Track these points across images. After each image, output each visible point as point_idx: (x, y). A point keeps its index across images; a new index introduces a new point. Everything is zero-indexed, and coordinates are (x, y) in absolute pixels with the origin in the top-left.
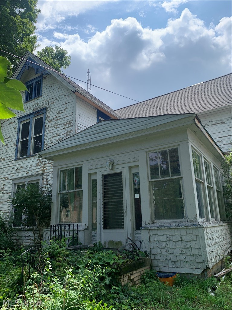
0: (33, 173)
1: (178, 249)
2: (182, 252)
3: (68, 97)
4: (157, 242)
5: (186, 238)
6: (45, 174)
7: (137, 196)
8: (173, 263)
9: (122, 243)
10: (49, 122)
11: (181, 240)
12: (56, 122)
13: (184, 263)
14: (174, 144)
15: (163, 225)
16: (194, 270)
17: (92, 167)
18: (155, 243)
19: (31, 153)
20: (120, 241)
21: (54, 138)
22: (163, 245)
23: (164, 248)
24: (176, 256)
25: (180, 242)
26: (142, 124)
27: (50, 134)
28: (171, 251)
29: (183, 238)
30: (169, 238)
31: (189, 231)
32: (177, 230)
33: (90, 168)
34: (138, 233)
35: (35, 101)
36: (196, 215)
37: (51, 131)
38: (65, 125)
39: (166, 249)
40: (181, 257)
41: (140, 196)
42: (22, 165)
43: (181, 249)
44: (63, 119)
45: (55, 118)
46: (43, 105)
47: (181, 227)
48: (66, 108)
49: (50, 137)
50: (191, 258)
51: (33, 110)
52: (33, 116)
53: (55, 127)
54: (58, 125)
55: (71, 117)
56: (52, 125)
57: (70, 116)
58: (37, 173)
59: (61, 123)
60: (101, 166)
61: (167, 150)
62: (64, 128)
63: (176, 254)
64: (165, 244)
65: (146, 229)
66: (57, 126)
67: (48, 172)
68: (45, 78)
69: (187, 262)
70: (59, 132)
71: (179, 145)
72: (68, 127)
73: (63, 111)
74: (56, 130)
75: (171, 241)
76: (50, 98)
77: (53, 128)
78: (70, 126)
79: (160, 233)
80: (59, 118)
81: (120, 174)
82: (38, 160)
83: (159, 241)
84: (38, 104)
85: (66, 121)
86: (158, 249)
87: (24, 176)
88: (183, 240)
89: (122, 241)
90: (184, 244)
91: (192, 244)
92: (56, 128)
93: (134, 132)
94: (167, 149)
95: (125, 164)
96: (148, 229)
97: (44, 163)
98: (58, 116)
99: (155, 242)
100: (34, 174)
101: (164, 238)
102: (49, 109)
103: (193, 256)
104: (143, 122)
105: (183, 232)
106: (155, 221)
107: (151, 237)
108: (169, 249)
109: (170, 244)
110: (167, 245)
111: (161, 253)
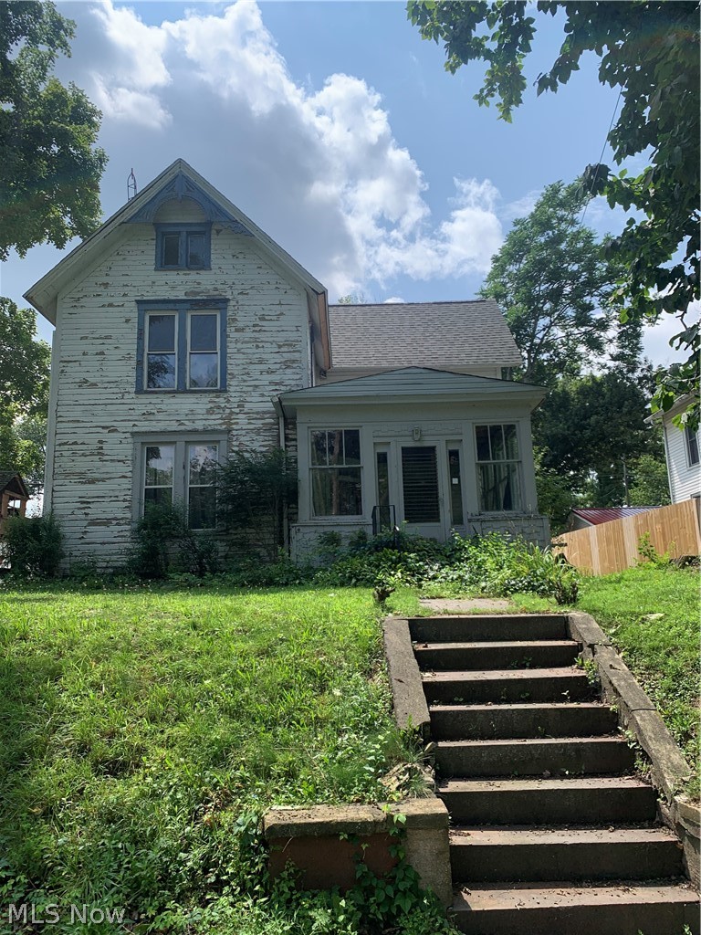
0: (199, 425)
3: (285, 292)
6: (234, 433)
7: (455, 481)
10: (237, 330)
11: (523, 532)
12: (257, 335)
14: (512, 419)
17: (380, 434)
19: (188, 385)
21: (252, 367)
25: (521, 535)
26: (480, 385)
27: (241, 356)
30: (507, 531)
32: (517, 521)
33: (376, 434)
34: (458, 528)
35: (189, 274)
37: (242, 351)
38: (280, 347)
41: (459, 481)
42: (164, 407)
44: (275, 334)
45: (254, 326)
46: (216, 289)
47: (523, 518)
48: (282, 314)
49: (244, 361)
51: (186, 294)
52: (188, 306)
53: (255, 344)
54: (262, 342)
55: (294, 334)
56: (246, 339)
57: (293, 331)
58: (209, 428)
59: (271, 339)
60: (397, 434)
61: (500, 426)
62: (278, 352)
65: (478, 521)
66: (260, 345)
67: (242, 429)
68: (218, 232)
70: (264, 356)
71: (518, 421)
72: (287, 352)
73: (275, 318)
74: (257, 351)
76: (236, 282)
77: (250, 345)
78: (294, 351)
79: (495, 525)
80: (263, 328)
81: (433, 449)
82: (210, 402)
84: (199, 284)
85: (283, 340)
87: (169, 429)
91: (535, 536)
92: (257, 347)
94: (502, 424)
95: (439, 436)
96: (481, 520)
97: (228, 411)
98: (261, 323)
100: (201, 428)
102: (232, 303)
106: (482, 512)
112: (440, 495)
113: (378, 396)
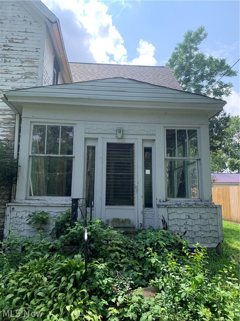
1: (196, 226)
2: (201, 229)
3: (31, 24)
4: (176, 220)
5: (205, 216)
7: (148, 172)
8: (191, 239)
9: (131, 221)
11: (201, 218)
12: (6, 52)
13: (202, 239)
15: (180, 203)
16: (211, 244)
17: (91, 131)
18: (174, 221)
20: (128, 219)
22: (183, 222)
23: (183, 226)
24: (194, 233)
25: (199, 220)
28: (189, 228)
29: (202, 216)
30: (188, 216)
31: (207, 210)
32: (196, 208)
33: (87, 131)
34: (148, 210)
36: (212, 195)
38: (22, 62)
39: (184, 226)
40: (199, 234)
41: (151, 172)
43: (200, 226)
44: (20, 53)
47: (201, 206)
48: (26, 39)
50: (209, 234)
53: (3, 59)
54: (9, 57)
55: (35, 54)
57: (33, 52)
59: (16, 56)
60: (104, 132)
61: (185, 130)
62: (21, 66)
63: (194, 231)
64: (184, 222)
65: (165, 207)
66: (8, 60)
69: (204, 237)
70: (10, 68)
71: (199, 127)
72: (27, 67)
73: (21, 41)
74: (5, 64)
75: (190, 218)
78: (33, 66)
79: (179, 211)
80: (11, 48)
81: (132, 145)
83: (177, 219)
85: (25, 57)
86: (177, 226)
88: (202, 218)
89: (131, 219)
90: (202, 222)
91: (210, 221)
92: (5, 61)
93: (161, 102)
95: (137, 136)
96: (167, 206)
98: (10, 44)
99: (173, 219)
101: (184, 216)
103: (210, 232)
104: (174, 95)
105: (202, 211)
106: (168, 199)
107: (169, 215)
108: (187, 227)
109: (190, 222)
110: (186, 223)
111: (179, 230)
112: (136, 183)
113: (89, 99)
